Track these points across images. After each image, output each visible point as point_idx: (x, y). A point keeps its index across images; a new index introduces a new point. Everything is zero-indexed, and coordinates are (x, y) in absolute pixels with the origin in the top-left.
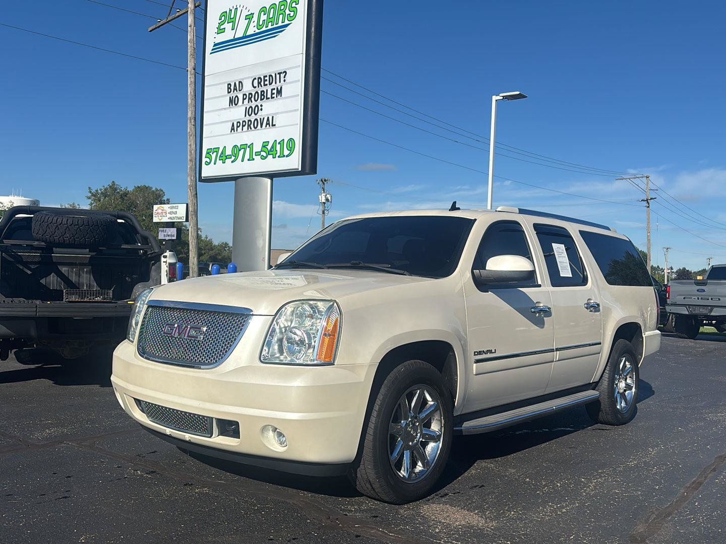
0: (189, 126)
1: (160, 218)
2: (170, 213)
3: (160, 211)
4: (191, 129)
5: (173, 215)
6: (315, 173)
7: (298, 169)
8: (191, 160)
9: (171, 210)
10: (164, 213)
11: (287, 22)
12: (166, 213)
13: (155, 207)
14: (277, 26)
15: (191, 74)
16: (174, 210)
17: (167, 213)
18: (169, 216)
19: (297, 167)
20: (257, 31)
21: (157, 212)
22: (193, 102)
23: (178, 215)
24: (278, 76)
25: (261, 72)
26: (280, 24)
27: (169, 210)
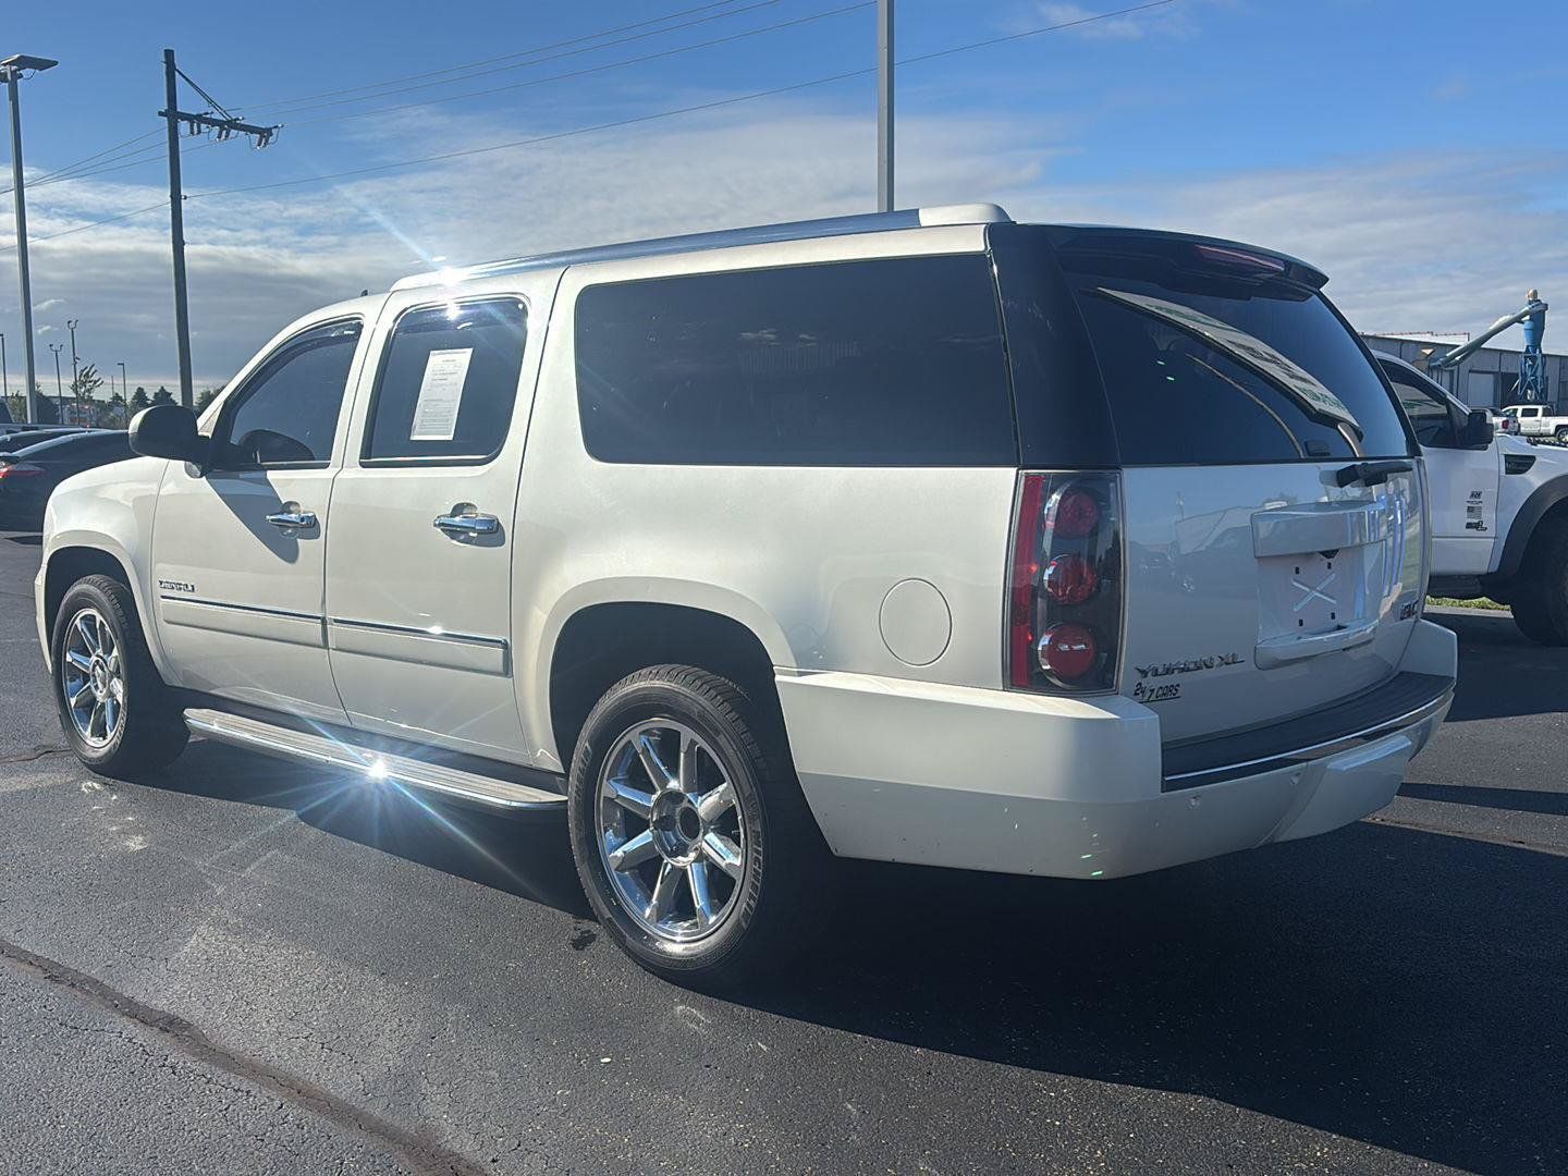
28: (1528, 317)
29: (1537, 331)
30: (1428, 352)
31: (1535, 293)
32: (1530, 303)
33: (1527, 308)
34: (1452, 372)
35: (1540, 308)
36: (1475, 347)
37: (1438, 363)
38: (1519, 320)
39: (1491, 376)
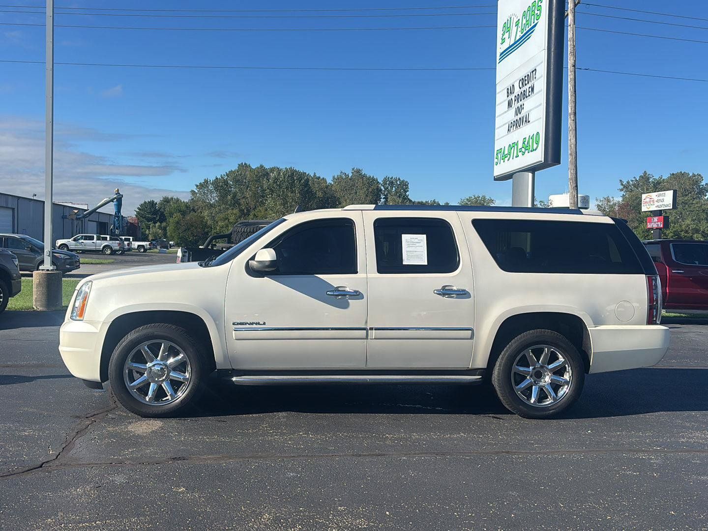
0: (569, 121)
1: (648, 207)
2: (657, 201)
3: (648, 200)
4: (571, 124)
5: (661, 203)
6: (559, 163)
7: (542, 161)
8: (571, 154)
9: (659, 198)
10: (652, 201)
11: (536, 22)
12: (653, 201)
13: (644, 196)
14: (531, 26)
15: (571, 72)
16: (661, 198)
17: (655, 201)
18: (656, 204)
19: (540, 160)
20: (522, 35)
21: (645, 201)
22: (573, 98)
23: (665, 203)
24: (532, 74)
25: (522, 74)
26: (533, 25)
27: (656, 199)
28: (116, 200)
29: (119, 206)
30: (76, 211)
31: (118, 190)
32: (116, 194)
33: (116, 196)
34: (82, 220)
35: (121, 196)
36: (94, 211)
37: (80, 217)
38: (112, 201)
39: (95, 223)
